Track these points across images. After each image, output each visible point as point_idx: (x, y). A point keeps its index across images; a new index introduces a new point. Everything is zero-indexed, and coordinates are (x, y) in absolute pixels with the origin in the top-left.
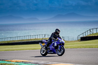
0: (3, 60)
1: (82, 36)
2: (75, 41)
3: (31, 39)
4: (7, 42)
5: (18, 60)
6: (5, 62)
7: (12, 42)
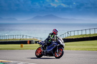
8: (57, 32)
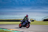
0: (6, 29)
1: (44, 19)
2: (41, 21)
3: (19, 19)
4: (7, 20)
5: (13, 29)
6: (7, 30)
7: (10, 20)
8: (28, 16)
